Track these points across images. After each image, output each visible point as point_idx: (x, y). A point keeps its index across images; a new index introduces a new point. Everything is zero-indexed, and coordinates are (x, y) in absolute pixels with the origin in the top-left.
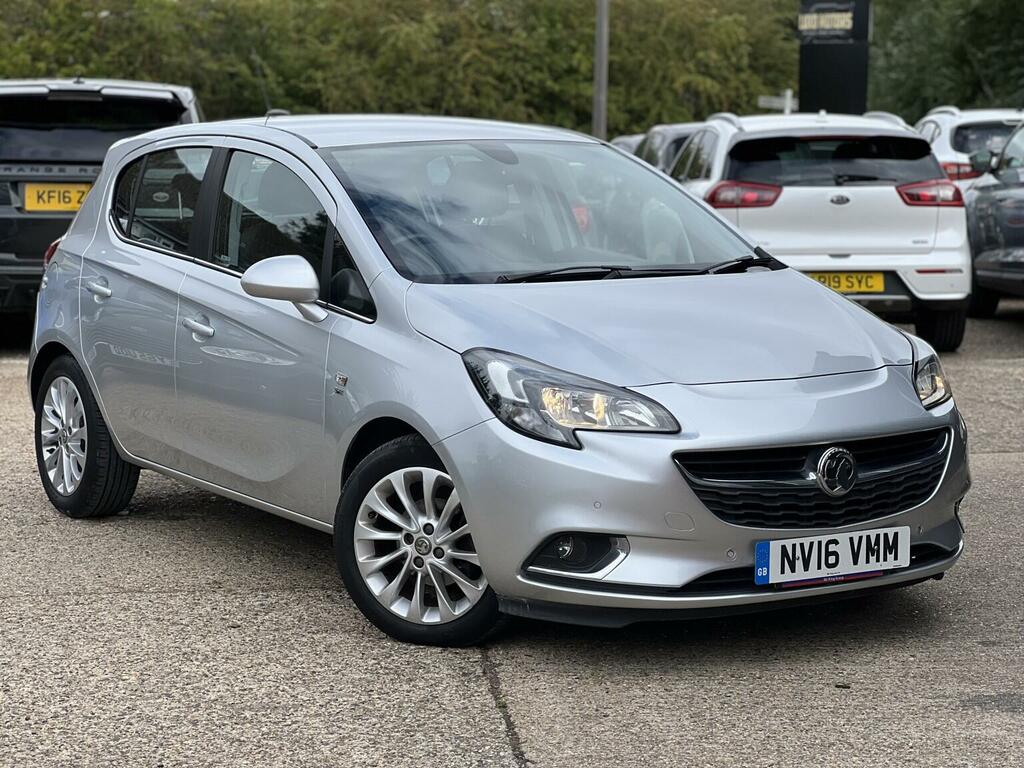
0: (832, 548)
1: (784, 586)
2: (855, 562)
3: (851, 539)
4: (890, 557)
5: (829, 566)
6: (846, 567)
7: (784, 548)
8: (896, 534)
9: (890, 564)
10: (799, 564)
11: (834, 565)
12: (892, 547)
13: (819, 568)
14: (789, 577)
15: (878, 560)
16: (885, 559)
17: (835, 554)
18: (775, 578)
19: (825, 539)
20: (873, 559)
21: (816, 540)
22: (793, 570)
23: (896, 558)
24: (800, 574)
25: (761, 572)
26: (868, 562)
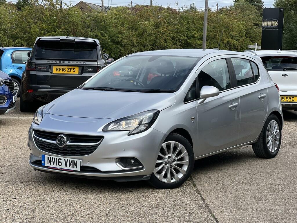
0: (60, 161)
1: (48, 167)
2: (66, 166)
3: (65, 160)
4: (75, 167)
5: (59, 165)
6: (63, 166)
7: (48, 157)
8: (76, 161)
9: (75, 169)
10: (52, 162)
11: (61, 165)
12: (76, 164)
13: (57, 165)
14: (49, 165)
15: (72, 167)
16: (74, 167)
17: (61, 162)
18: (46, 165)
19: (58, 158)
20: (71, 166)
21: (56, 157)
22: (50, 164)
23: (77, 168)
24: (52, 165)
25: (43, 162)
26: (69, 167)
